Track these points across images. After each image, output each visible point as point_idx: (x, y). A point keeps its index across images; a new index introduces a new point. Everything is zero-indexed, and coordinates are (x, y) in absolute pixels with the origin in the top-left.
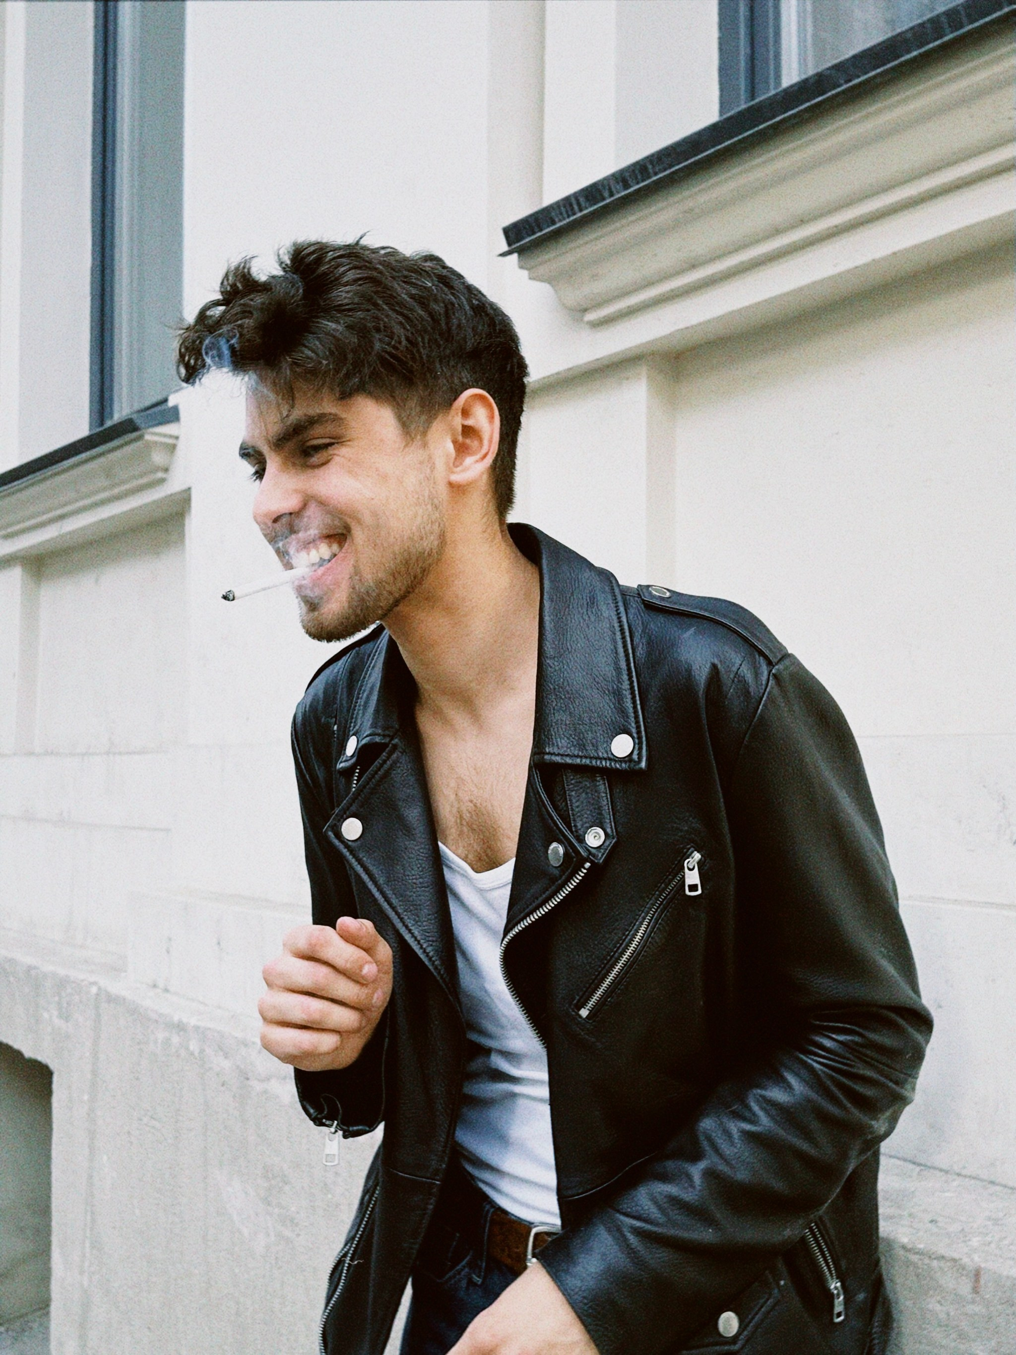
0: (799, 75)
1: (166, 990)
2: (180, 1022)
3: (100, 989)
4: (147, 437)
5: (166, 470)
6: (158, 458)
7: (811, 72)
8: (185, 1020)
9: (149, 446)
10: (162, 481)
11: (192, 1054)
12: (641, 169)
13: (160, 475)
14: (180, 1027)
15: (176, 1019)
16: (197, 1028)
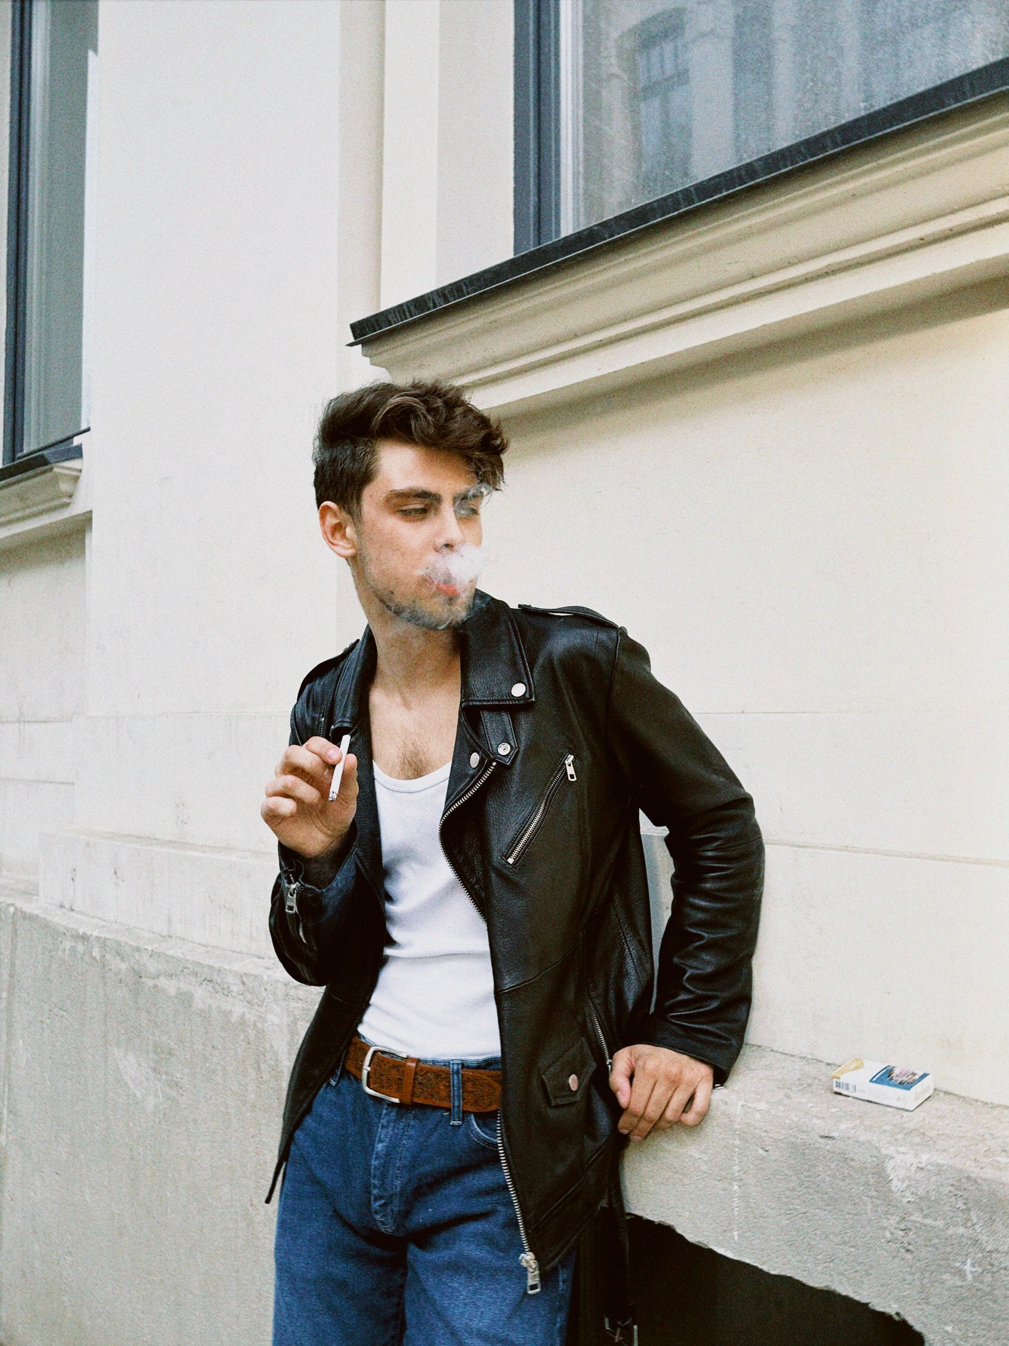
0: (574, 230)
1: (72, 910)
2: (84, 934)
3: (16, 909)
4: (56, 470)
5: (71, 496)
6: (64, 487)
7: (582, 228)
8: (88, 933)
9: (56, 478)
10: (67, 505)
11: (94, 958)
12: (457, 288)
13: (65, 500)
14: (84, 938)
15: (81, 931)
16: (98, 938)
